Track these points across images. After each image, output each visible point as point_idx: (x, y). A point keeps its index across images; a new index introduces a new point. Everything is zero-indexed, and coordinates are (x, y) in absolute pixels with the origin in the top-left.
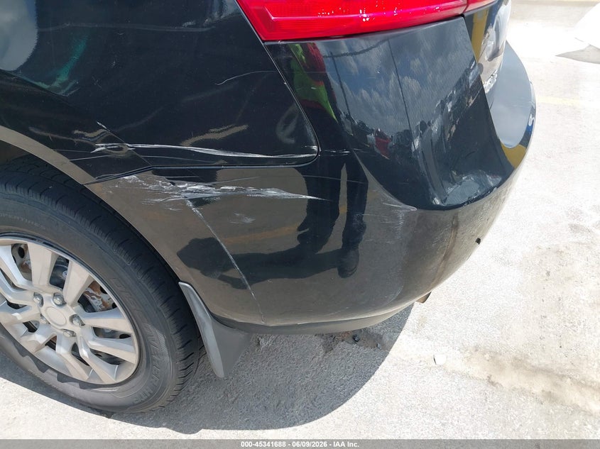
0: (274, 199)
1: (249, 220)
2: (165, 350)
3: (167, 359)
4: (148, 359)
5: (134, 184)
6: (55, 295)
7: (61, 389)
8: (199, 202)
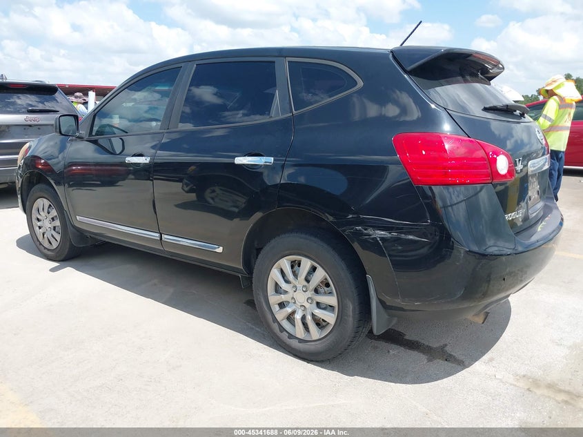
0: (411, 240)
1: (400, 248)
2: (351, 314)
3: (351, 319)
4: (341, 321)
5: (360, 230)
6: (304, 286)
7: (288, 343)
8: (382, 239)
